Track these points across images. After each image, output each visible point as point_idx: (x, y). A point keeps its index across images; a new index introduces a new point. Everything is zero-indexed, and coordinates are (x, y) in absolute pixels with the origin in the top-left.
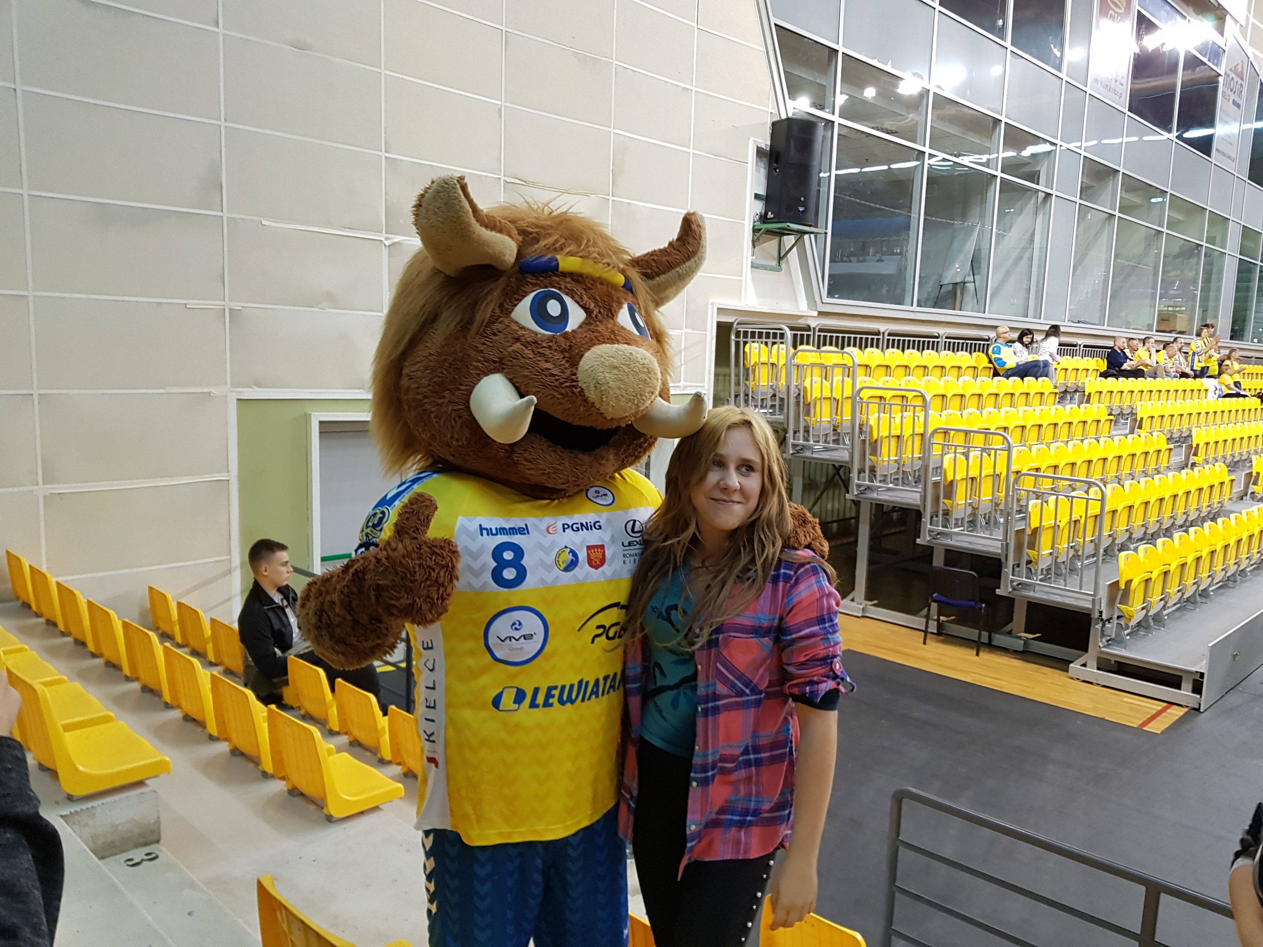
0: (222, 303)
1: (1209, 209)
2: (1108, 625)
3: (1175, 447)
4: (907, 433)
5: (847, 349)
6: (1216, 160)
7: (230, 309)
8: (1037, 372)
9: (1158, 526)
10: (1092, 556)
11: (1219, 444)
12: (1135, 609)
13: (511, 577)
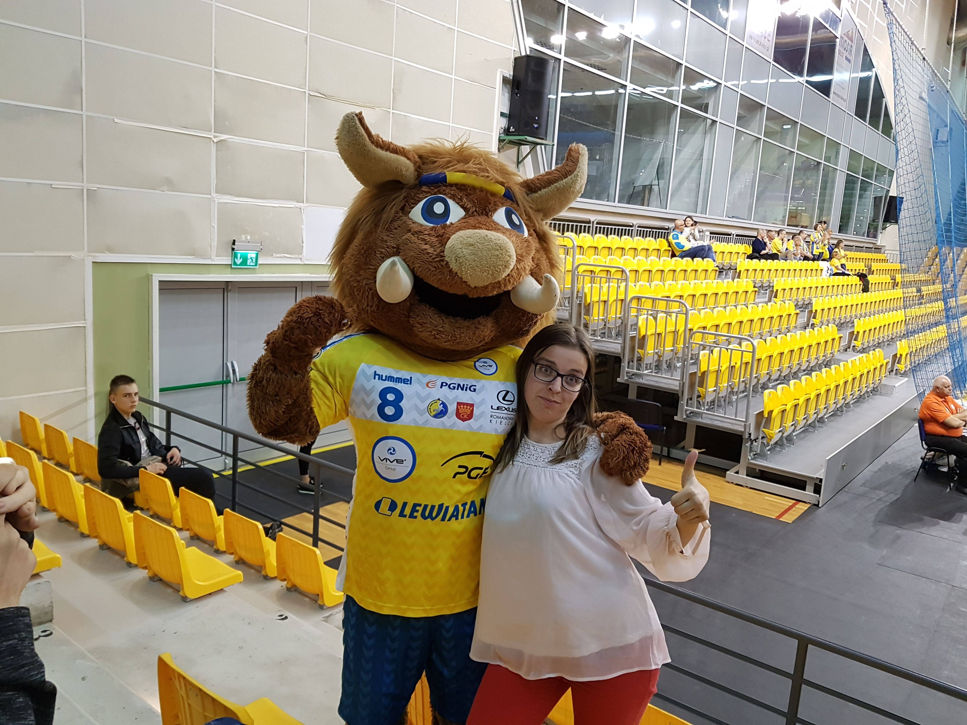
0: (81, 184)
1: (827, 136)
2: (755, 444)
3: (800, 312)
4: (612, 298)
5: (566, 234)
6: (833, 100)
7: (88, 190)
8: (703, 255)
9: (789, 371)
10: (743, 392)
11: (831, 311)
12: (774, 432)
13: (391, 414)
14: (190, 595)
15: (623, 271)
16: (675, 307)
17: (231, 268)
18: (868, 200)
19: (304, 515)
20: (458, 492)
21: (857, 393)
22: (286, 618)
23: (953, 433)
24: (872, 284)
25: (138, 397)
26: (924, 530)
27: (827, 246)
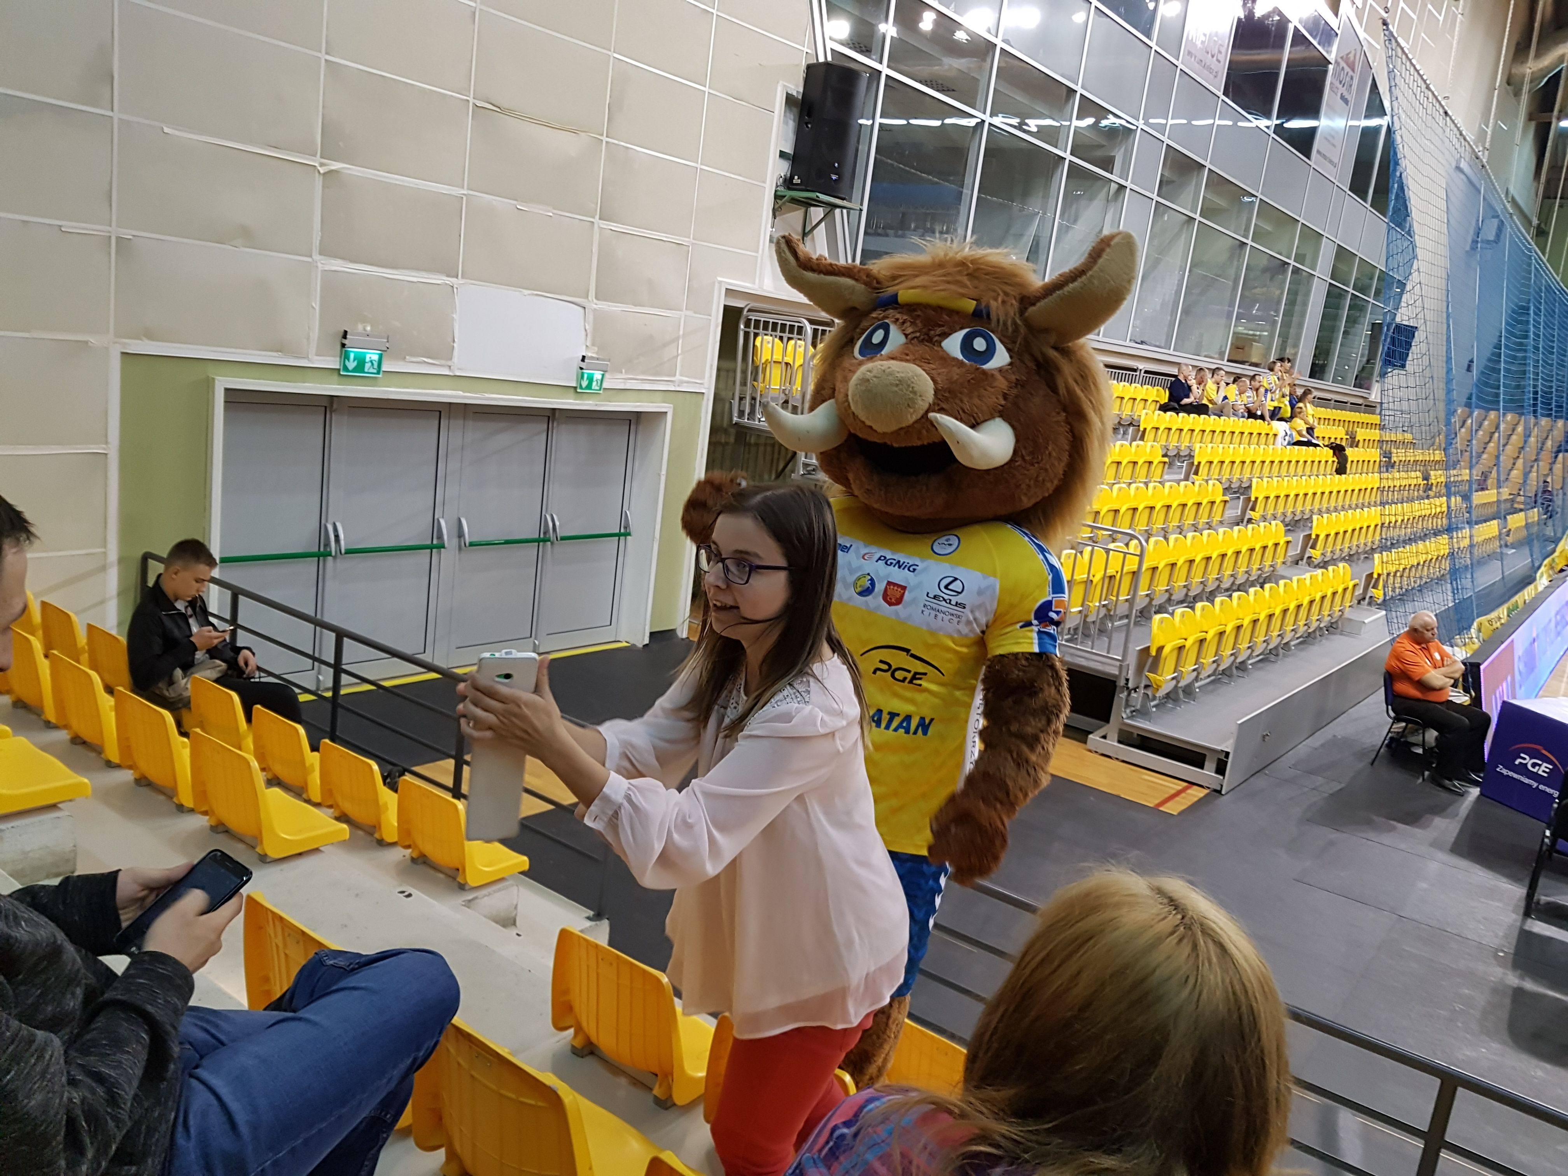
0: (108, 228)
1: (1302, 221)
2: (1134, 695)
3: (1232, 499)
6: (1315, 163)
7: (119, 239)
9: (1200, 588)
11: (1280, 500)
12: (1165, 678)
14: (273, 853)
17: (340, 375)
18: (1361, 327)
19: (442, 763)
21: (1303, 629)
22: (409, 895)
23: (1432, 697)
24: (1352, 462)
26: (1372, 835)
27: (1288, 398)
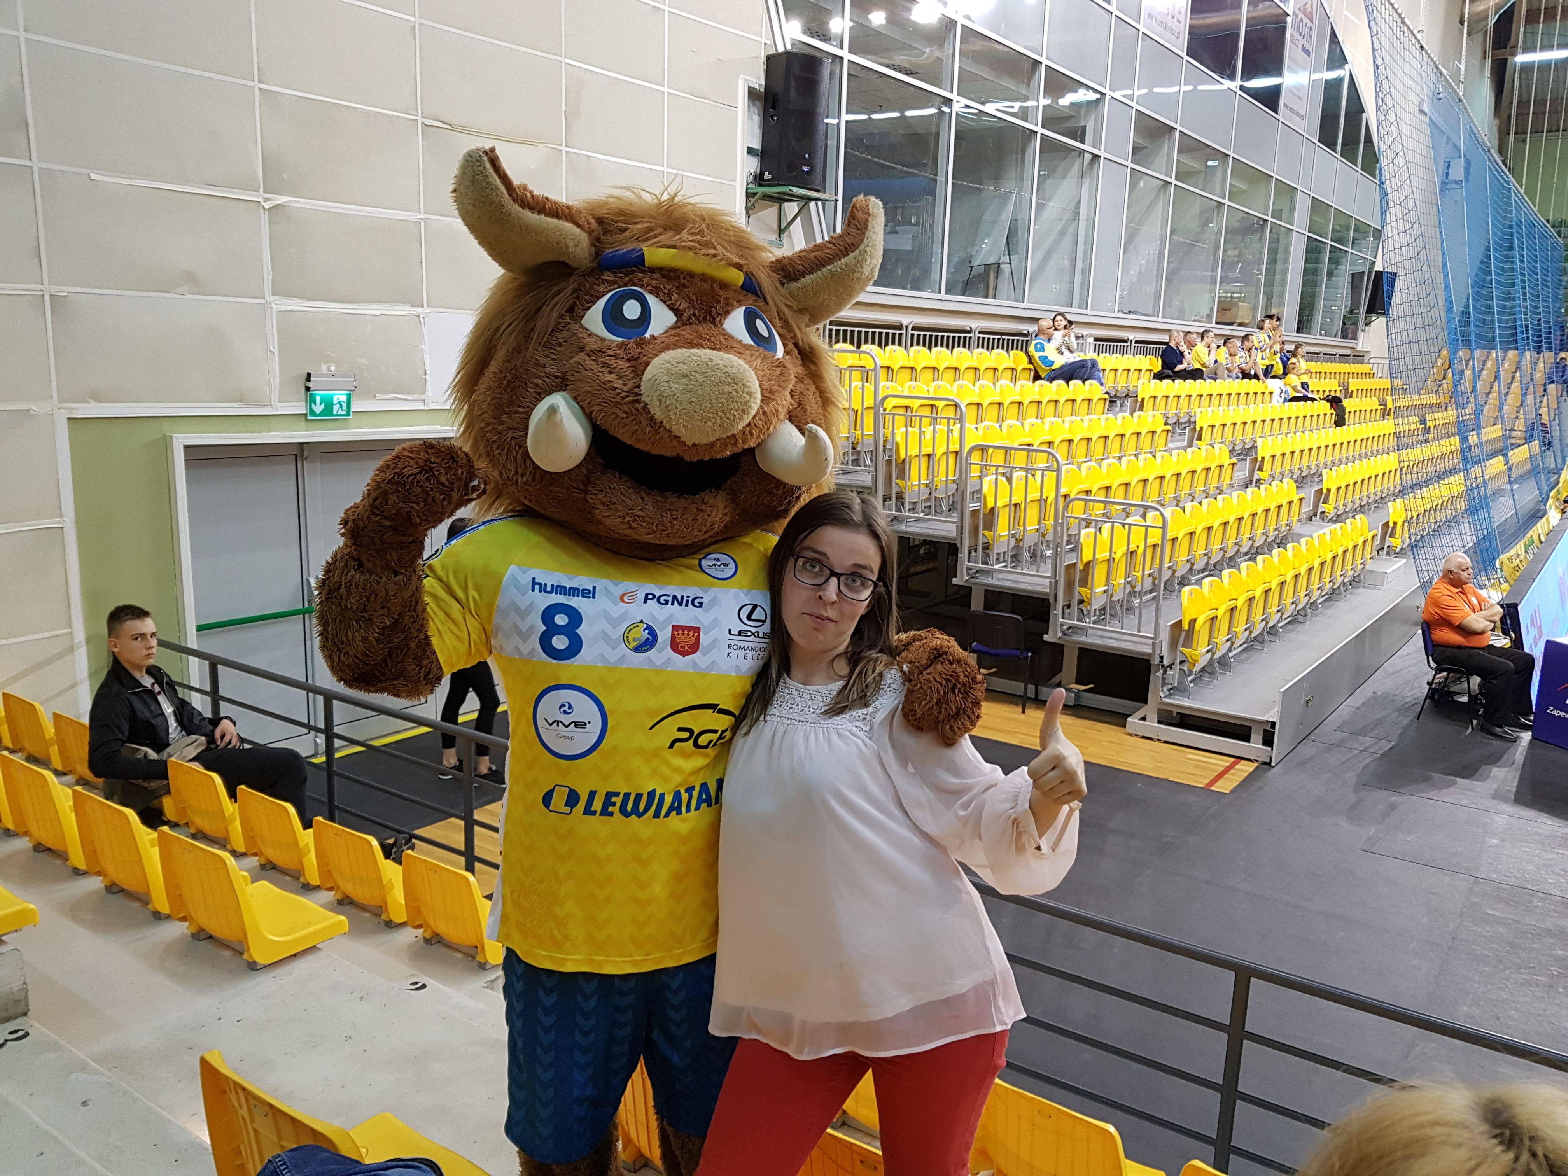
0: (39, 287)
1: (1276, 176)
2: (1170, 672)
3: (1238, 461)
4: (940, 450)
5: (864, 347)
6: (1283, 117)
7: (51, 296)
8: (1084, 375)
9: (1221, 555)
10: (1151, 592)
11: (1286, 457)
12: (1199, 653)
13: (562, 647)
14: (261, 959)
15: (956, 406)
16: (1041, 461)
17: (307, 420)
18: (1341, 279)
19: (450, 823)
20: (678, 770)
21: (1328, 586)
22: (424, 986)
23: (1475, 642)
24: (1350, 412)
25: (156, 641)
26: (1433, 794)
27: (1279, 355)
